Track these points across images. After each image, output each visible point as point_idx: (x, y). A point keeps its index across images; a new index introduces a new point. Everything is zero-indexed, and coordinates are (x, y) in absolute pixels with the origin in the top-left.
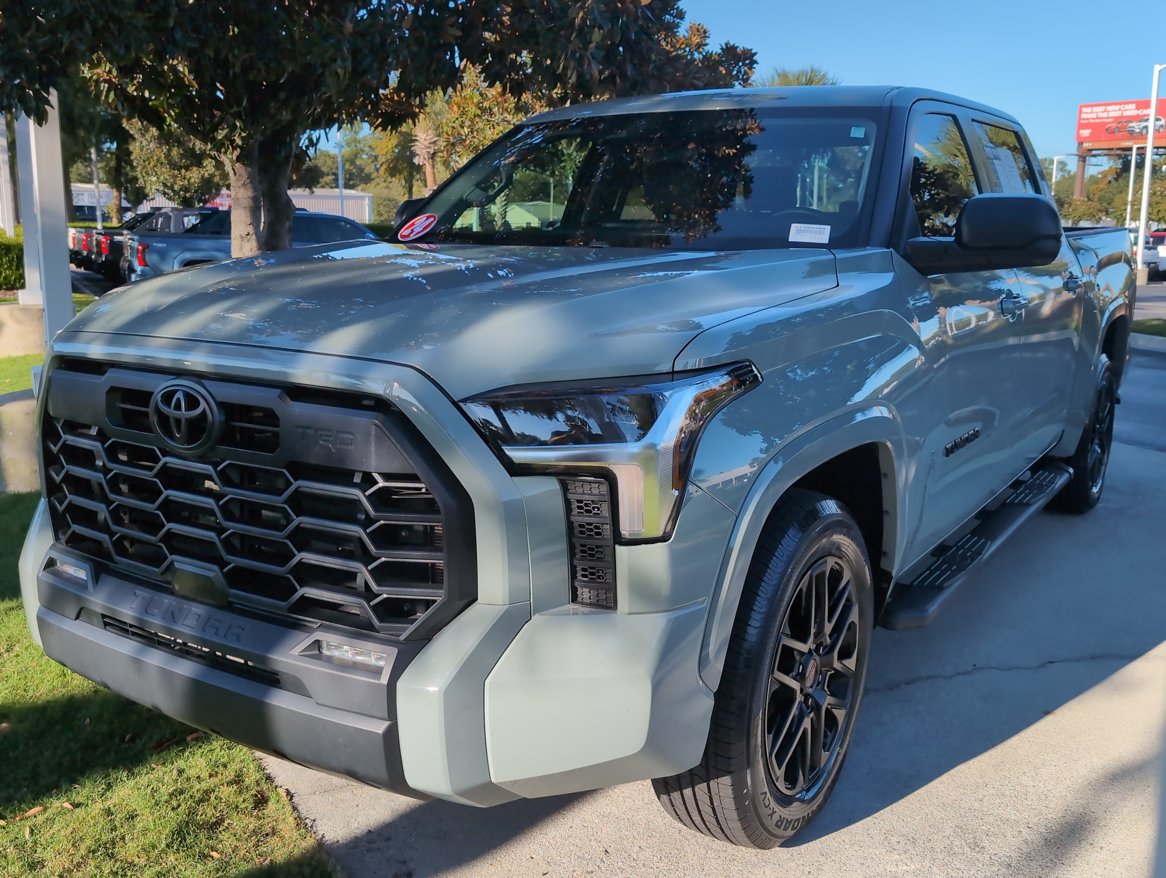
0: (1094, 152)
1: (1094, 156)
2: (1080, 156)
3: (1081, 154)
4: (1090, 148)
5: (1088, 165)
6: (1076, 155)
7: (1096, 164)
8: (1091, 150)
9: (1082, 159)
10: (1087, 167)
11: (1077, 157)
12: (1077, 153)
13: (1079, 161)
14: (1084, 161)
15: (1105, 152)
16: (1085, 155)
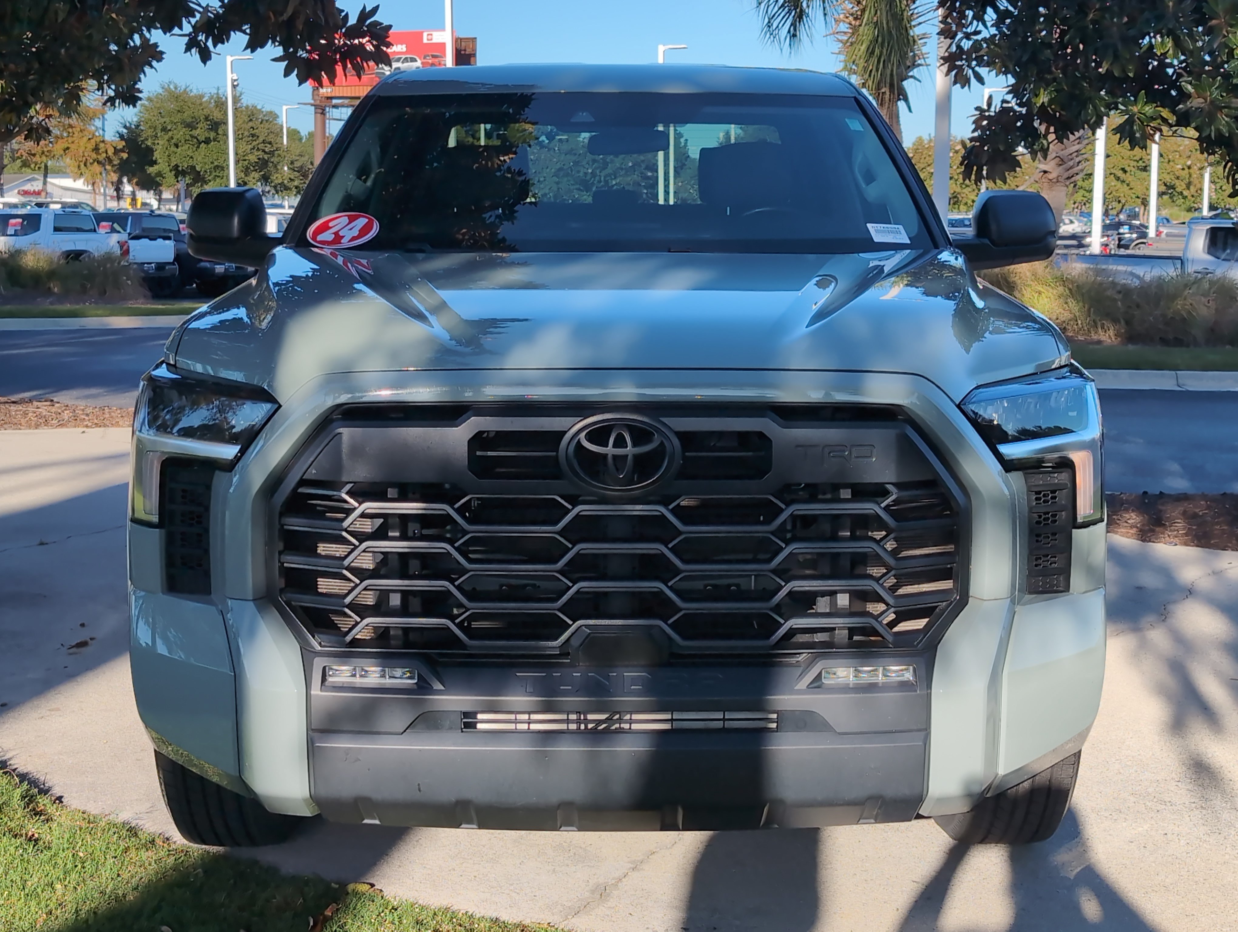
0: (335, 101)
1: (335, 106)
2: (316, 106)
3: (318, 102)
4: (329, 95)
5: (329, 119)
6: (312, 105)
7: (339, 118)
8: (331, 98)
9: (320, 111)
10: (327, 121)
11: (313, 108)
12: (312, 102)
13: (316, 113)
14: (323, 113)
15: (346, 101)
16: (323, 104)
